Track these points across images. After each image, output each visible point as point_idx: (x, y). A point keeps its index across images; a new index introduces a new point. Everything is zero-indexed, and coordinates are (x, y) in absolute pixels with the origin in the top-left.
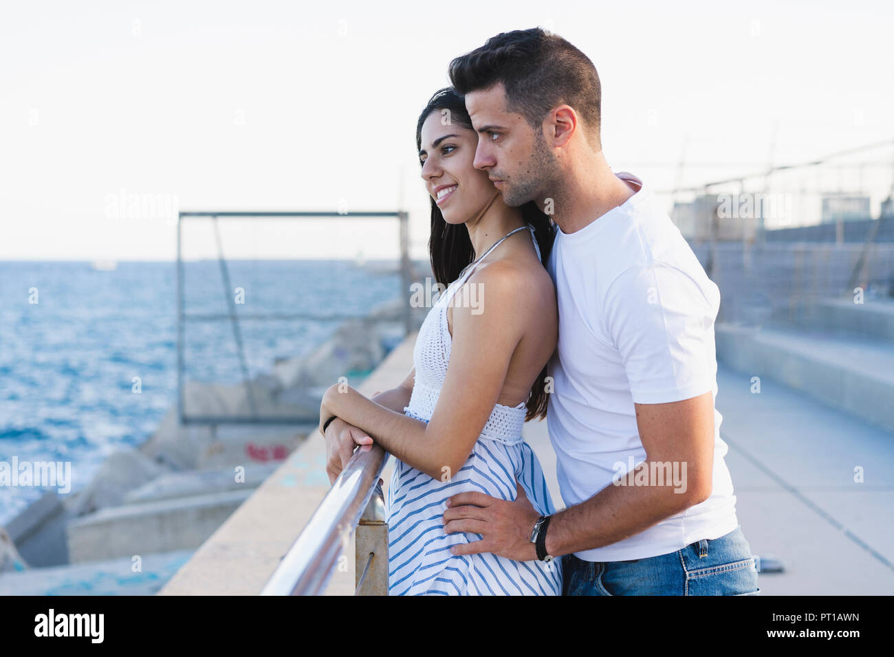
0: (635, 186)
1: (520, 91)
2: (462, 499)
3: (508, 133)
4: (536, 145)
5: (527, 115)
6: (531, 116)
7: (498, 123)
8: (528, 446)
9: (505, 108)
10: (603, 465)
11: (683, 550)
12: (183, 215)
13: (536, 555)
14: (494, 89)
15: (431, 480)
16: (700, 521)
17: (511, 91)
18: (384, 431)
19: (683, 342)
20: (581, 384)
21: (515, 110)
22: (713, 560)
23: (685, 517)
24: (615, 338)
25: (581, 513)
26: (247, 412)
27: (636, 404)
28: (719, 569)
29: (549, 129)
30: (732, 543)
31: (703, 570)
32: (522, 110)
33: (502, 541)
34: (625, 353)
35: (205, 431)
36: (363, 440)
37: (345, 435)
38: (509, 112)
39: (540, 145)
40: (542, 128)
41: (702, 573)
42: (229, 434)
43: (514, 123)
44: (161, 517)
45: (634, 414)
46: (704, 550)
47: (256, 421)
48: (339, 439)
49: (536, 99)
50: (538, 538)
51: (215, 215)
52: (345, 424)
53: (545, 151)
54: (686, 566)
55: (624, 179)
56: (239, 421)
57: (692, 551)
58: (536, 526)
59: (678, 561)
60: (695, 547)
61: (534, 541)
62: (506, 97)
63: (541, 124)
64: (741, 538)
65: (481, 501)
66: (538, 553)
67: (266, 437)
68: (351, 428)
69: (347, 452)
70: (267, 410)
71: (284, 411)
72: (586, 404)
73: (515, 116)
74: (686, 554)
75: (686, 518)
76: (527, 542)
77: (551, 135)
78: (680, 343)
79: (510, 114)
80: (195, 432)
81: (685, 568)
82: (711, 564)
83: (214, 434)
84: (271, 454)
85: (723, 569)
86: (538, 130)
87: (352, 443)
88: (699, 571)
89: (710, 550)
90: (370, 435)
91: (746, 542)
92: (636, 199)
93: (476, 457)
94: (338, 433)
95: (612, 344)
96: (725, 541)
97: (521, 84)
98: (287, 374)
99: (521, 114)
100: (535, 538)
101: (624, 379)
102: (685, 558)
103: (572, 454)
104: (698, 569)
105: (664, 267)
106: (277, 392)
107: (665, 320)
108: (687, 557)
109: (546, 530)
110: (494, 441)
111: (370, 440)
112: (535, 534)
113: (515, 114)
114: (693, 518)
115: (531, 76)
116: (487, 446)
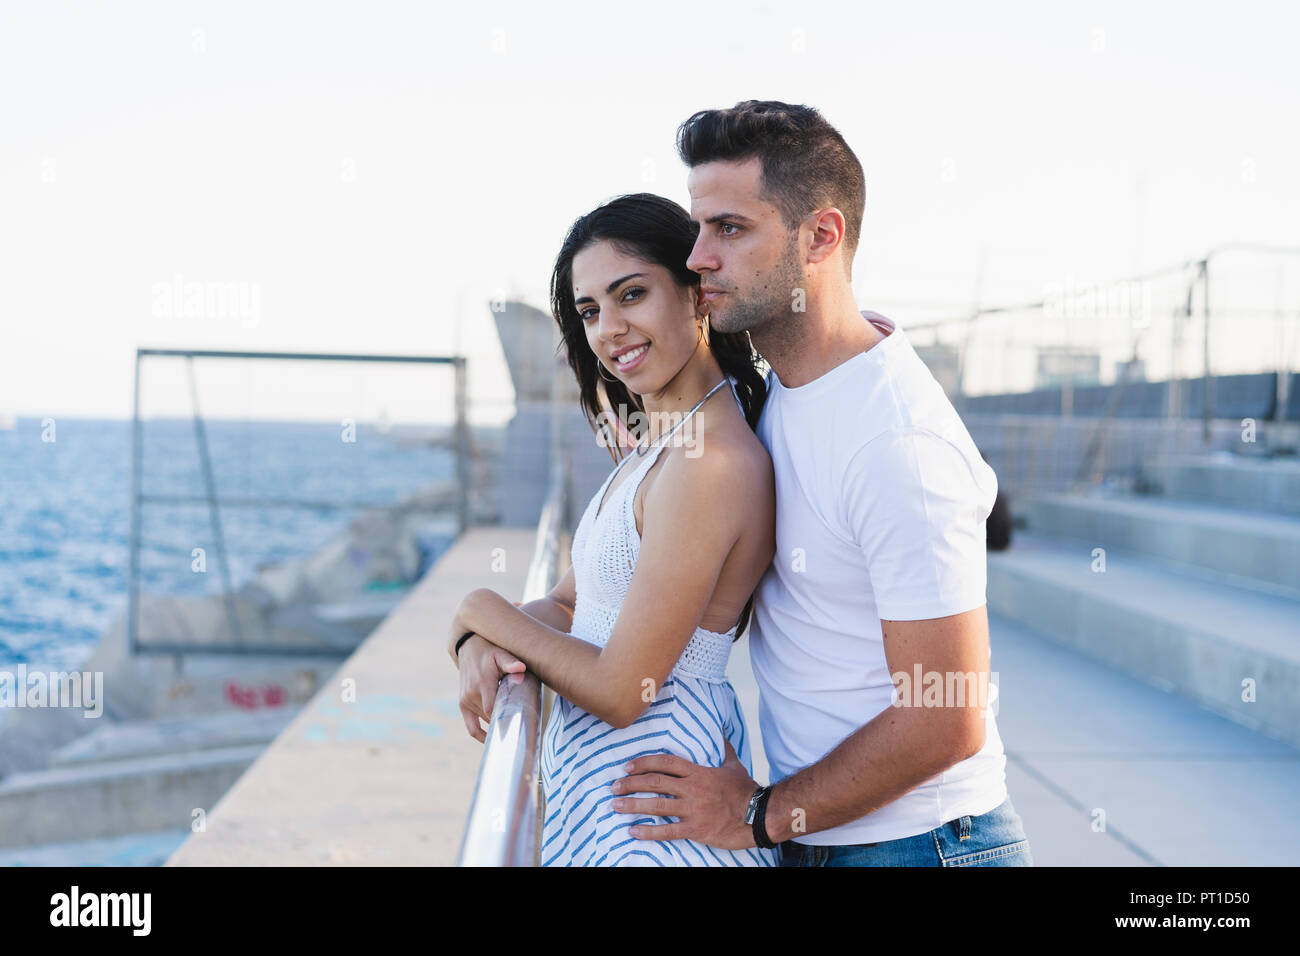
0: (884, 328)
1: (782, 177)
2: (652, 764)
3: (753, 228)
4: (786, 253)
5: (784, 209)
6: (790, 213)
7: (743, 212)
8: (731, 687)
9: (757, 193)
10: (828, 710)
11: (938, 830)
12: (143, 353)
13: (754, 842)
14: (747, 165)
15: (612, 731)
16: (962, 791)
17: (769, 172)
18: (542, 655)
19: (949, 537)
20: (805, 595)
21: (769, 200)
22: (977, 843)
23: (942, 784)
24: (857, 532)
25: (811, 779)
26: (227, 638)
27: (883, 622)
28: (983, 855)
29: (805, 235)
30: (1001, 821)
31: (965, 857)
32: (779, 202)
33: (706, 824)
34: (869, 552)
35: (166, 664)
36: (512, 666)
37: (487, 660)
38: (760, 199)
39: (791, 254)
40: (798, 233)
41: (962, 861)
42: (201, 669)
43: (764, 215)
44: (106, 786)
45: (880, 637)
46: (967, 830)
47: (240, 650)
48: (479, 666)
49: (800, 192)
50: (755, 818)
51: (190, 354)
52: (485, 642)
53: (795, 265)
54: (942, 852)
55: (871, 321)
56: (216, 650)
57: (948, 830)
58: (752, 802)
59: (932, 846)
60: (955, 827)
61: (751, 822)
62: (761, 178)
63: (799, 227)
64: (1010, 812)
65: (677, 768)
66: (755, 838)
67: (255, 674)
68: (495, 650)
69: (492, 684)
70: (255, 636)
71: (280, 637)
72: (809, 621)
73: (767, 207)
74: (943, 835)
75: (945, 787)
76: (741, 824)
77: (808, 244)
78: (947, 539)
79: (762, 203)
80: (145, 665)
81: (941, 854)
82: (973, 849)
83: (179, 668)
84: (261, 699)
85: (988, 855)
86: (793, 232)
87: (496, 672)
88: (959, 858)
89: (975, 830)
90: (521, 660)
91: (1018, 817)
92: (886, 343)
93: (675, 701)
94: (479, 657)
95: (851, 539)
96: (992, 818)
97: (785, 166)
98: (280, 584)
99: (777, 206)
100: (752, 818)
101: (868, 588)
102: (941, 841)
103: (786, 692)
104: (957, 855)
105: (926, 435)
106: (269, 610)
107: (926, 505)
108: (943, 840)
109: (765, 808)
110: (697, 680)
111: (521, 666)
112: (751, 812)
113: (769, 206)
114: (952, 786)
115: (799, 159)
116: (689, 686)
